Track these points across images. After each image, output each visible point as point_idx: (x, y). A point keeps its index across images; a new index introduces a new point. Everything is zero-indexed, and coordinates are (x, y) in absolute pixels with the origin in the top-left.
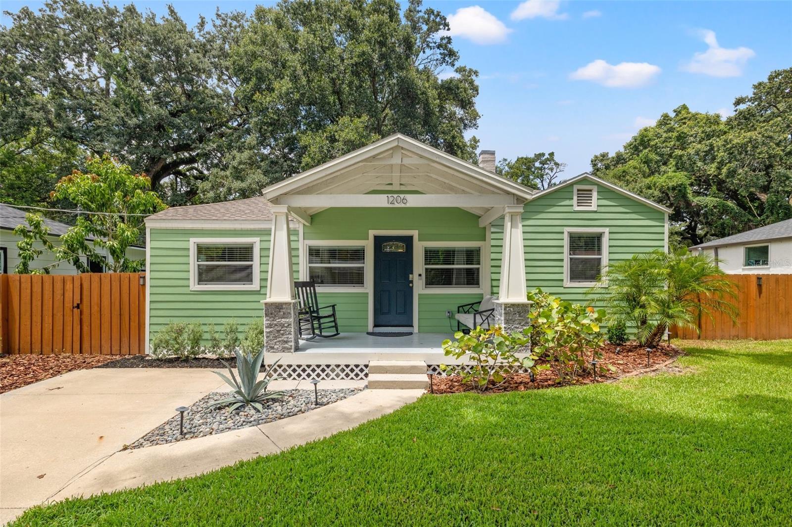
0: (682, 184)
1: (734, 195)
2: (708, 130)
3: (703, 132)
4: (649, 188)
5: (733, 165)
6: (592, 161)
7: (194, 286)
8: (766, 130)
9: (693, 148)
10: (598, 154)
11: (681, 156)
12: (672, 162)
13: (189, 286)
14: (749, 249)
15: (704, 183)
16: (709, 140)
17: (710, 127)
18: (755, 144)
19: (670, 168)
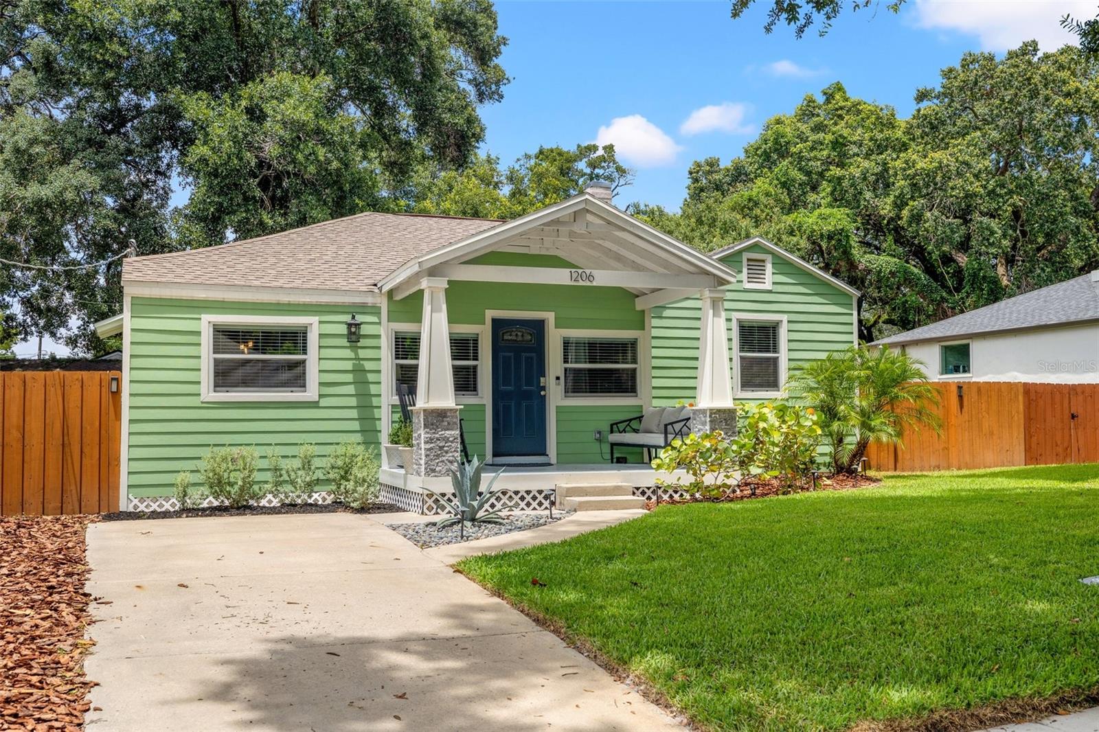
0: (842, 230)
1: (919, 253)
2: (879, 136)
3: (871, 139)
4: (791, 233)
5: (918, 203)
6: (691, 173)
7: (207, 392)
8: (960, 151)
9: (858, 167)
10: (702, 160)
11: (840, 179)
12: (826, 187)
13: (199, 395)
14: (946, 348)
15: (875, 226)
16: (881, 154)
17: (881, 131)
18: (947, 172)
19: (823, 198)
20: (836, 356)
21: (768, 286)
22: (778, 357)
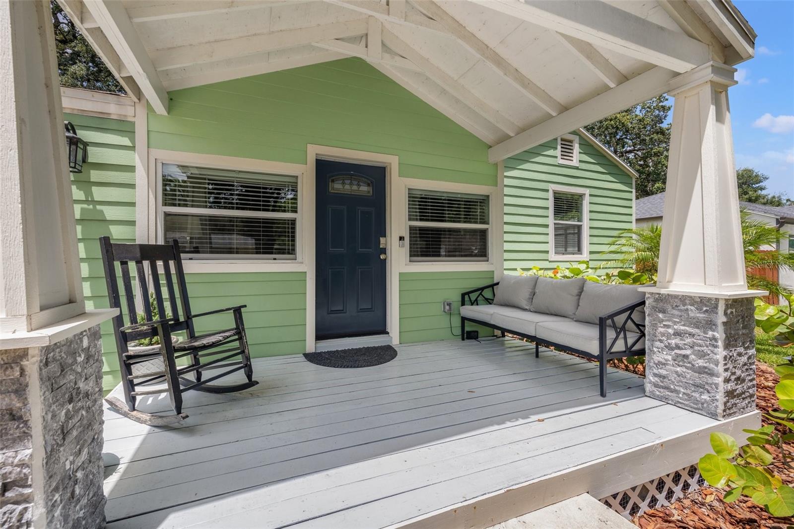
21: (575, 163)
22: (581, 225)
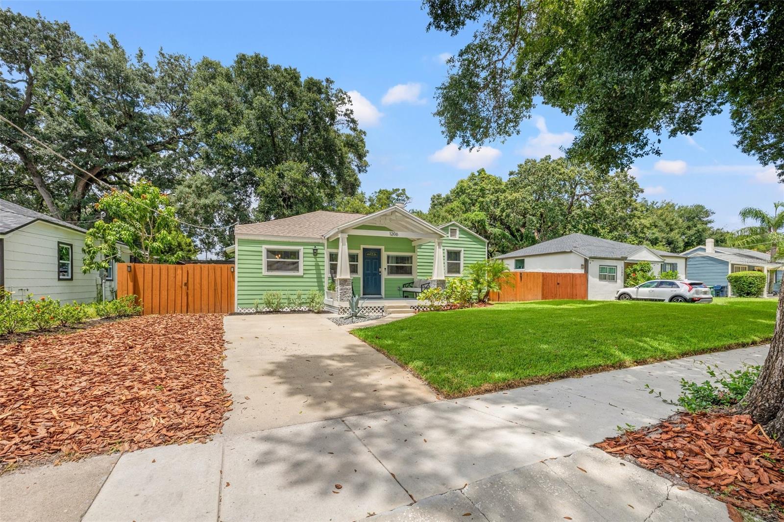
0: (483, 219)
1: (509, 228)
3: (493, 188)
4: (466, 220)
5: (509, 211)
7: (265, 272)
8: (523, 193)
9: (489, 198)
10: (435, 194)
11: (482, 202)
12: (478, 205)
13: (262, 273)
14: (516, 260)
15: (494, 218)
16: (497, 193)
17: (497, 186)
18: (518, 200)
19: (477, 208)
20: (480, 262)
21: (457, 238)
22: (460, 263)
